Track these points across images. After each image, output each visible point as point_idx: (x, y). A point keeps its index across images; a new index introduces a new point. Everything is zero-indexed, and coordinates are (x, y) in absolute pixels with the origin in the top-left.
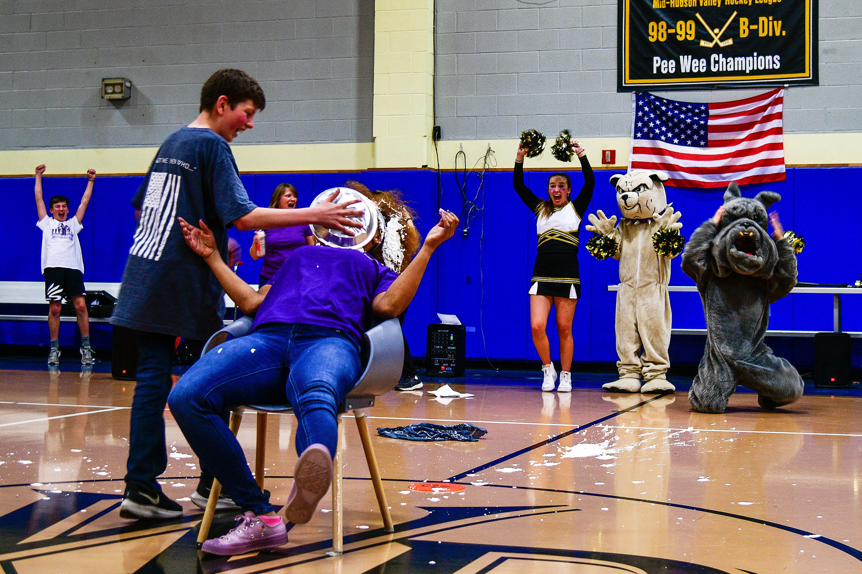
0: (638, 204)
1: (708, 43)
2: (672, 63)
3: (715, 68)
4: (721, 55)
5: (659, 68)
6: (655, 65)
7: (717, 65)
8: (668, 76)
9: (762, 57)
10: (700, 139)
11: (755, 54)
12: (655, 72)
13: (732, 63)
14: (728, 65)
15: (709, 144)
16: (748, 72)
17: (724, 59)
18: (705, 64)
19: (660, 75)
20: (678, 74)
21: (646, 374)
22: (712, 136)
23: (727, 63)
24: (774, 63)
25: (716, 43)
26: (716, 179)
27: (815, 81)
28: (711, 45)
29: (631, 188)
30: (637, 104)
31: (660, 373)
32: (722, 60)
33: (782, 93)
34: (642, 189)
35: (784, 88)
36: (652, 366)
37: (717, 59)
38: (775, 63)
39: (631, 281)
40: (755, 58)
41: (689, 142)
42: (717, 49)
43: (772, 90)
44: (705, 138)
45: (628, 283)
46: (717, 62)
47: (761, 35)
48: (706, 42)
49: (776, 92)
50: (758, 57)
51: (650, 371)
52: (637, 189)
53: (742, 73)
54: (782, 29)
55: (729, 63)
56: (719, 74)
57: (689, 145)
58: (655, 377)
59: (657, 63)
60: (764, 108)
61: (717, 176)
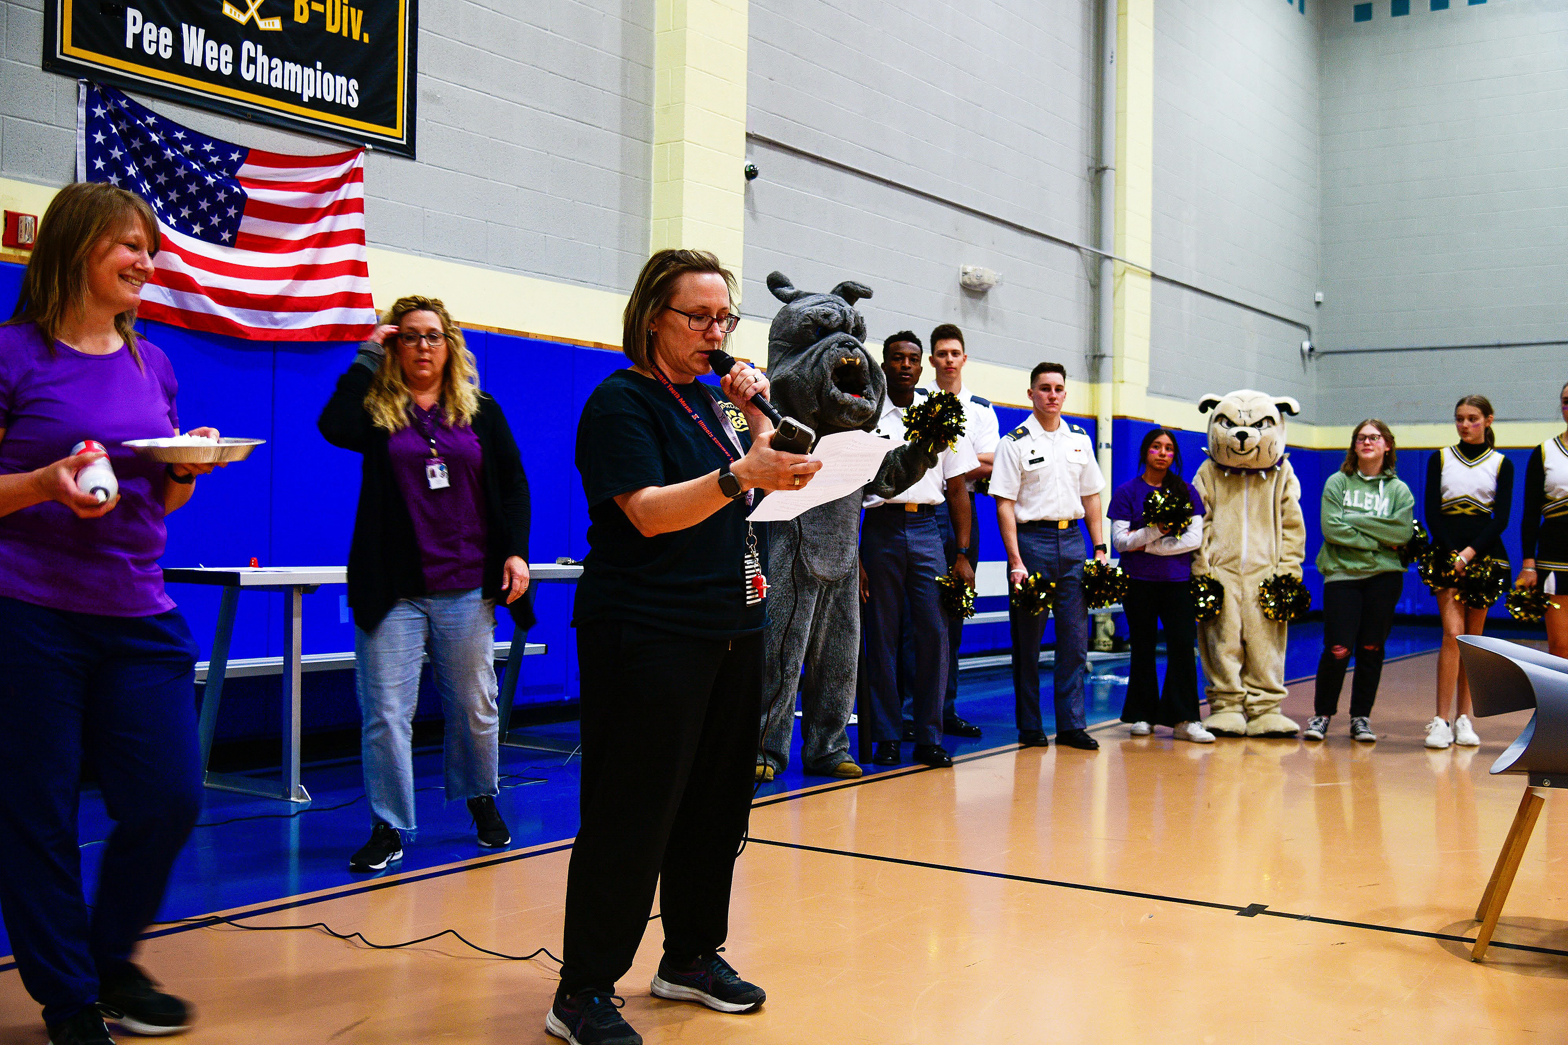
0: (1258, 447)
1: (238, 12)
2: (166, 36)
3: (248, 72)
4: (260, 47)
5: (138, 38)
6: (132, 30)
7: (252, 67)
8: (155, 61)
9: (328, 75)
10: (222, 227)
11: (319, 65)
12: (129, 44)
13: (278, 71)
14: (273, 73)
15: (238, 239)
16: (306, 99)
17: (265, 59)
18: (229, 58)
19: (138, 55)
20: (176, 64)
21: (1254, 707)
22: (250, 225)
23: (271, 69)
24: (348, 94)
25: (252, 19)
26: (262, 322)
27: (408, 151)
28: (243, 19)
29: (1250, 421)
30: (90, 114)
31: (1273, 705)
32: (262, 59)
33: (360, 161)
34: (1265, 424)
35: (364, 149)
36: (1264, 695)
37: (253, 54)
38: (351, 96)
39: (1231, 564)
40: (319, 73)
41: (197, 229)
42: (251, 31)
43: (349, 150)
44: (233, 225)
45: (1226, 566)
46: (252, 61)
47: (332, 29)
48: (234, 10)
49: (353, 155)
50: (323, 72)
51: (1260, 703)
52: (1258, 425)
53: (294, 98)
54: (364, 28)
55: (274, 69)
56: (253, 87)
57: (196, 236)
58: (1266, 712)
59: (134, 24)
60: (335, 184)
61: (264, 315)
